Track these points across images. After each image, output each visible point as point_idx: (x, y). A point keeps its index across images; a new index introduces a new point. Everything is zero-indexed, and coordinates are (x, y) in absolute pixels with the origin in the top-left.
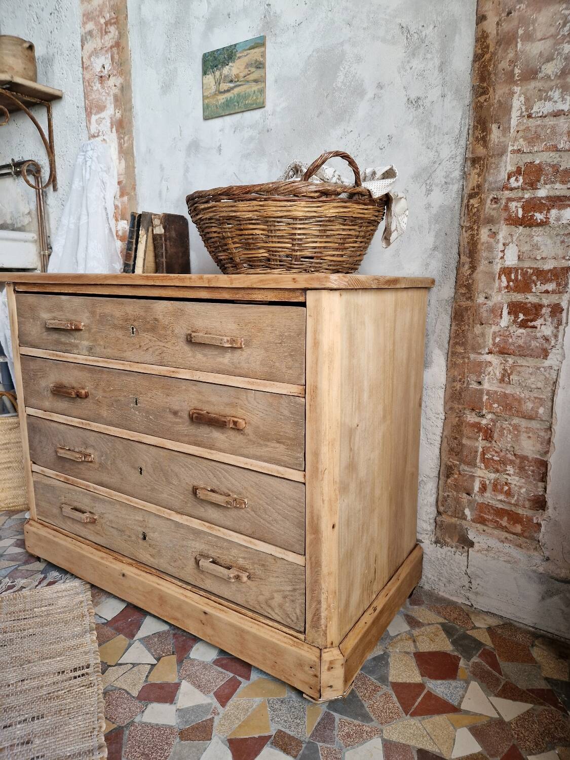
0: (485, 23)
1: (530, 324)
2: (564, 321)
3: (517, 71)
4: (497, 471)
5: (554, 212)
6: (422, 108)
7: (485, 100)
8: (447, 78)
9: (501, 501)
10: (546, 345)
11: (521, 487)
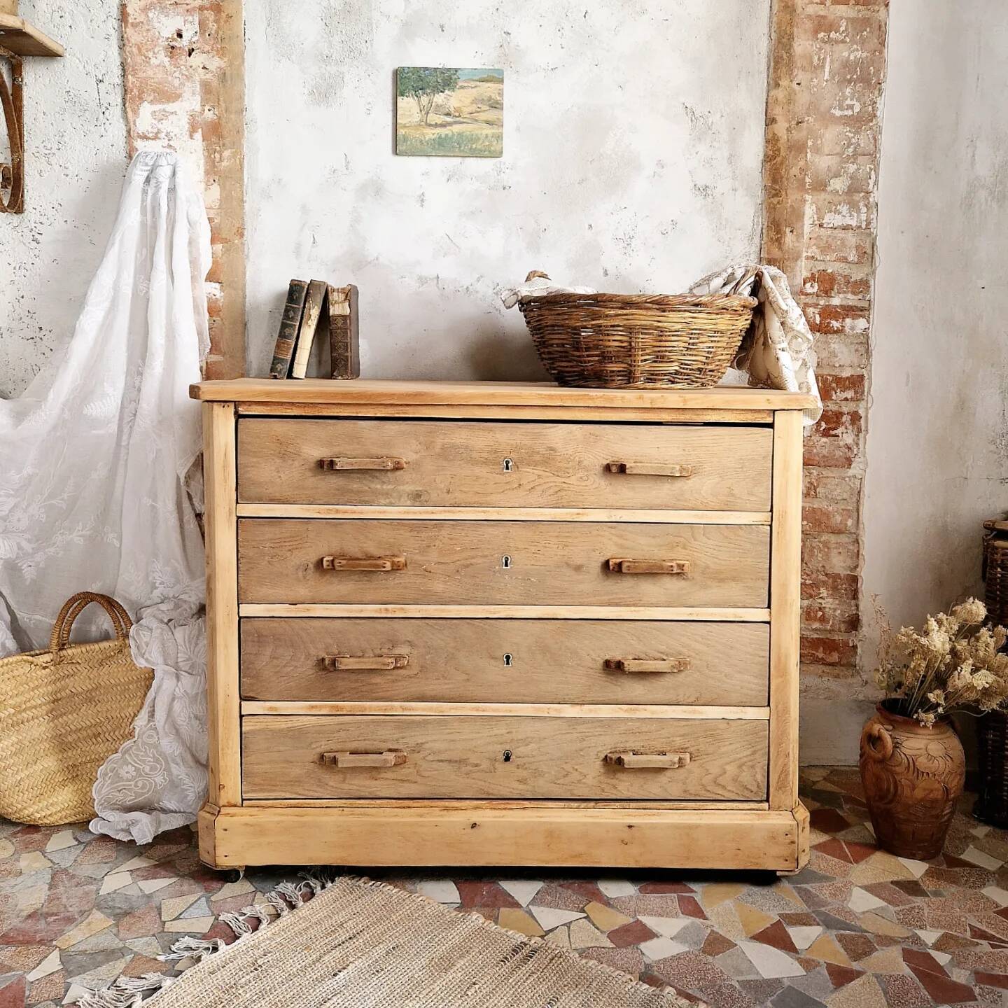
0: (775, 126)
1: (833, 432)
2: (863, 428)
3: (807, 180)
4: (811, 596)
5: (848, 321)
6: (711, 197)
7: (778, 203)
8: (737, 172)
9: (816, 630)
10: (849, 454)
11: (835, 610)
